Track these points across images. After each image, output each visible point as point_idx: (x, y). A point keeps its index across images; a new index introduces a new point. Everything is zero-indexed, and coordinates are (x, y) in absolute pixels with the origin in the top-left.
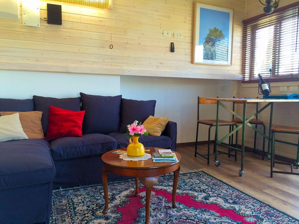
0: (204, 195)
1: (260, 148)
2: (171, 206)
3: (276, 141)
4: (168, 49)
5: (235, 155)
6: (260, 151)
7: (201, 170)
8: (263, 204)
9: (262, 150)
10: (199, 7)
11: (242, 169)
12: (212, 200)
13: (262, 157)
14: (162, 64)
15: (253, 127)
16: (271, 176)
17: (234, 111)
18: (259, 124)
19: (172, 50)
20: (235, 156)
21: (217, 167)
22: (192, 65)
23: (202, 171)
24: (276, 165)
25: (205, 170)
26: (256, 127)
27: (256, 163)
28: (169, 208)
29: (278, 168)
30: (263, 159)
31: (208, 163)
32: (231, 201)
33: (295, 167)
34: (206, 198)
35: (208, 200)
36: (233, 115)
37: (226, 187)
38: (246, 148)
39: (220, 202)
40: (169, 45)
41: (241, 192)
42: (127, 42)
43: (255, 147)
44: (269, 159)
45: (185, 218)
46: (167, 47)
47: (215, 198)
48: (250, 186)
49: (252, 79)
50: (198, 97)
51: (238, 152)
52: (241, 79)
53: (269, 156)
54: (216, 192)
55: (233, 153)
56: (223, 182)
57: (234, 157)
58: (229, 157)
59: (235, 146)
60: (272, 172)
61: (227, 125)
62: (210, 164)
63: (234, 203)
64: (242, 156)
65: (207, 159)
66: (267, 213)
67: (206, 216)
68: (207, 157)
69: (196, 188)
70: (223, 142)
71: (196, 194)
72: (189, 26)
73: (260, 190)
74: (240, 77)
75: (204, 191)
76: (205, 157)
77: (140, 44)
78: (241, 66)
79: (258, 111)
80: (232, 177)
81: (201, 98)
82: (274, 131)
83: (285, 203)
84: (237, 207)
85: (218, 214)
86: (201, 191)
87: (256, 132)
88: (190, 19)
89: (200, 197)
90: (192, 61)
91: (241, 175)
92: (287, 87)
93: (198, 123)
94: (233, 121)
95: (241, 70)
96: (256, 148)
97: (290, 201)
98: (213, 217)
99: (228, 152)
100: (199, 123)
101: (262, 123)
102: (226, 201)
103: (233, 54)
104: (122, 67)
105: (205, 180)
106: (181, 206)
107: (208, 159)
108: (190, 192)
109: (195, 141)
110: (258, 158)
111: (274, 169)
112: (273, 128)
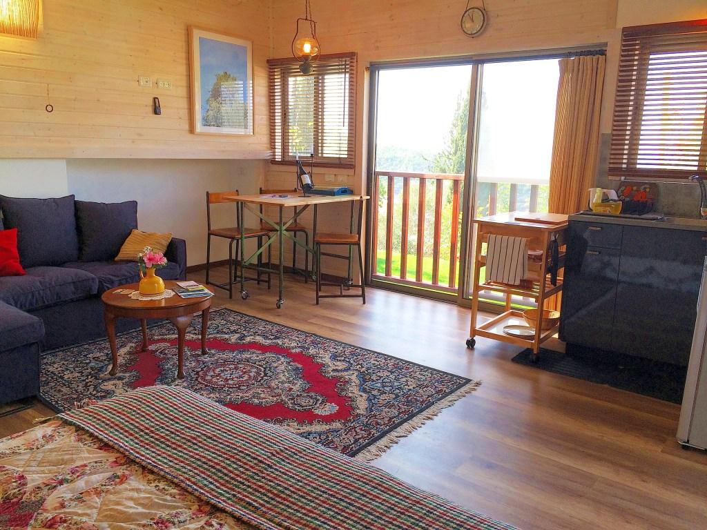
0: (237, 336)
1: (301, 265)
2: (200, 353)
3: (324, 254)
4: (150, 109)
5: (267, 279)
6: (303, 270)
7: (223, 307)
8: (307, 334)
9: (304, 268)
10: (197, 34)
11: (280, 299)
12: (248, 339)
13: (304, 279)
14: (140, 135)
15: (291, 236)
16: (317, 303)
17: (261, 212)
18: (299, 230)
19: (156, 110)
20: (268, 282)
21: (244, 301)
22: (190, 136)
23: (226, 309)
24: (323, 287)
25: (228, 306)
26: (295, 236)
27: (297, 288)
28: (199, 355)
29: (324, 292)
30: (306, 282)
31: (231, 297)
32: (272, 337)
33: (346, 288)
34: (242, 338)
35: (244, 340)
36: (261, 220)
37: (263, 323)
38: (285, 267)
39: (259, 339)
40: (151, 102)
41: (283, 326)
42: (76, 98)
43: (294, 265)
44: (313, 281)
45: (222, 361)
46: (146, 106)
47: (252, 337)
48: (293, 318)
49: (287, 159)
50: (207, 193)
51: (272, 276)
52: (269, 158)
53: (314, 277)
54: (252, 330)
55: (264, 277)
56: (257, 318)
57: (267, 284)
58: (258, 283)
59: (267, 265)
60: (318, 297)
61: (254, 236)
62: (233, 297)
63: (276, 338)
64: (280, 280)
65: (228, 290)
66: (313, 342)
67: (246, 355)
68: (228, 287)
69: (224, 330)
70: (252, 262)
71: (227, 336)
72: (182, 69)
73: (305, 321)
74: (267, 154)
75: (235, 332)
76: (224, 289)
77: (98, 100)
78: (268, 136)
79: (297, 211)
80: (268, 310)
81: (212, 194)
82: (319, 243)
83: (332, 329)
84: (280, 342)
85: (260, 352)
86: (232, 332)
87: (295, 243)
88: (184, 55)
89: (234, 338)
90: (192, 130)
91: (279, 307)
92: (333, 176)
93: (209, 235)
94: (262, 229)
95: (269, 142)
96: (296, 266)
97: (338, 327)
98: (254, 355)
99: (256, 277)
100: (211, 236)
101: (302, 230)
102: (266, 338)
103: (256, 117)
104: (69, 143)
105: (232, 319)
106: (213, 351)
107: (230, 290)
108: (218, 335)
109: (206, 262)
110: (299, 281)
111: (320, 294)
112: (317, 239)
